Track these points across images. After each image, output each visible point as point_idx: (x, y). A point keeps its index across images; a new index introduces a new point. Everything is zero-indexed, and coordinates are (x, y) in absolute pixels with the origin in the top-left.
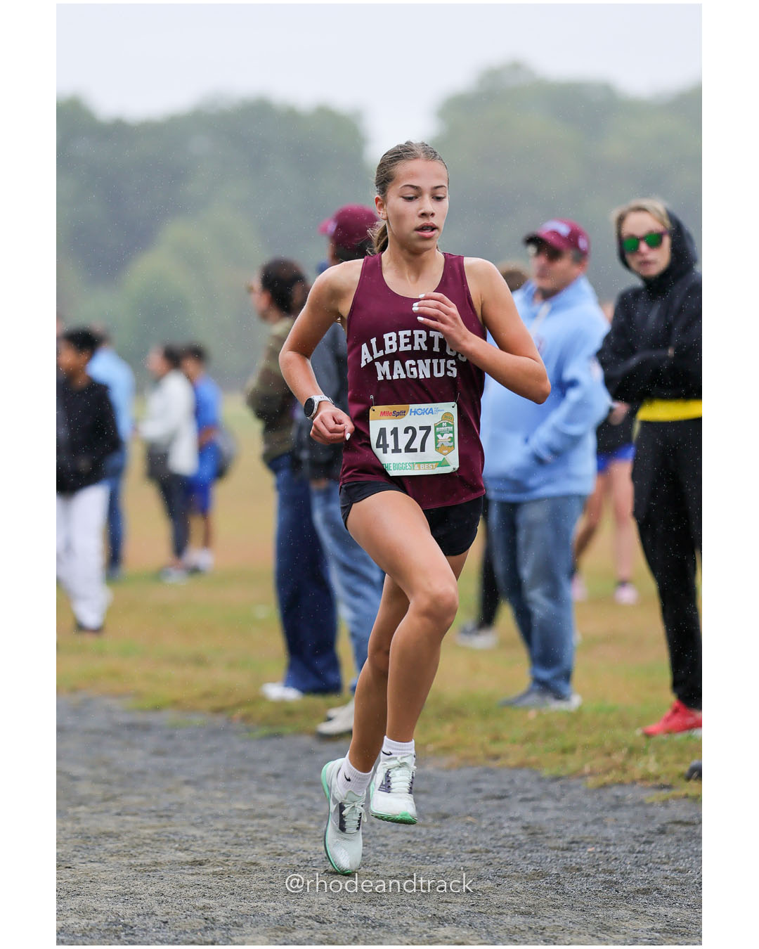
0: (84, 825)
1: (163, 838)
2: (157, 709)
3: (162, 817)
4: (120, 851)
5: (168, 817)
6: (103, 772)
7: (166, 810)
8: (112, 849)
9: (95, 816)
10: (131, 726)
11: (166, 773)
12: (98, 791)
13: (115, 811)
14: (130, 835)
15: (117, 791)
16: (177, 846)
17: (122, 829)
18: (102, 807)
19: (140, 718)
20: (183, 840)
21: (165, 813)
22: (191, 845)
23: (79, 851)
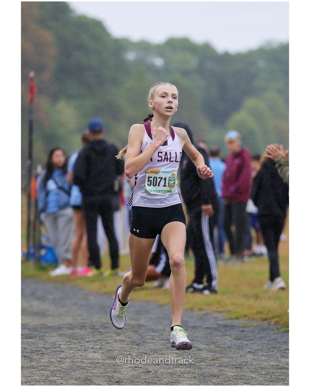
1: (238, 378)
2: (237, 318)
3: (238, 368)
4: (219, 383)
5: (240, 368)
6: (212, 346)
7: (240, 365)
8: (215, 382)
9: (208, 367)
10: (225, 326)
11: (240, 348)
12: (210, 356)
13: (217, 365)
14: (224, 376)
15: (219, 356)
16: (244, 381)
17: (220, 373)
19: (229, 322)
20: (247, 379)
21: (239, 366)
22: (250, 381)
23: (201, 383)
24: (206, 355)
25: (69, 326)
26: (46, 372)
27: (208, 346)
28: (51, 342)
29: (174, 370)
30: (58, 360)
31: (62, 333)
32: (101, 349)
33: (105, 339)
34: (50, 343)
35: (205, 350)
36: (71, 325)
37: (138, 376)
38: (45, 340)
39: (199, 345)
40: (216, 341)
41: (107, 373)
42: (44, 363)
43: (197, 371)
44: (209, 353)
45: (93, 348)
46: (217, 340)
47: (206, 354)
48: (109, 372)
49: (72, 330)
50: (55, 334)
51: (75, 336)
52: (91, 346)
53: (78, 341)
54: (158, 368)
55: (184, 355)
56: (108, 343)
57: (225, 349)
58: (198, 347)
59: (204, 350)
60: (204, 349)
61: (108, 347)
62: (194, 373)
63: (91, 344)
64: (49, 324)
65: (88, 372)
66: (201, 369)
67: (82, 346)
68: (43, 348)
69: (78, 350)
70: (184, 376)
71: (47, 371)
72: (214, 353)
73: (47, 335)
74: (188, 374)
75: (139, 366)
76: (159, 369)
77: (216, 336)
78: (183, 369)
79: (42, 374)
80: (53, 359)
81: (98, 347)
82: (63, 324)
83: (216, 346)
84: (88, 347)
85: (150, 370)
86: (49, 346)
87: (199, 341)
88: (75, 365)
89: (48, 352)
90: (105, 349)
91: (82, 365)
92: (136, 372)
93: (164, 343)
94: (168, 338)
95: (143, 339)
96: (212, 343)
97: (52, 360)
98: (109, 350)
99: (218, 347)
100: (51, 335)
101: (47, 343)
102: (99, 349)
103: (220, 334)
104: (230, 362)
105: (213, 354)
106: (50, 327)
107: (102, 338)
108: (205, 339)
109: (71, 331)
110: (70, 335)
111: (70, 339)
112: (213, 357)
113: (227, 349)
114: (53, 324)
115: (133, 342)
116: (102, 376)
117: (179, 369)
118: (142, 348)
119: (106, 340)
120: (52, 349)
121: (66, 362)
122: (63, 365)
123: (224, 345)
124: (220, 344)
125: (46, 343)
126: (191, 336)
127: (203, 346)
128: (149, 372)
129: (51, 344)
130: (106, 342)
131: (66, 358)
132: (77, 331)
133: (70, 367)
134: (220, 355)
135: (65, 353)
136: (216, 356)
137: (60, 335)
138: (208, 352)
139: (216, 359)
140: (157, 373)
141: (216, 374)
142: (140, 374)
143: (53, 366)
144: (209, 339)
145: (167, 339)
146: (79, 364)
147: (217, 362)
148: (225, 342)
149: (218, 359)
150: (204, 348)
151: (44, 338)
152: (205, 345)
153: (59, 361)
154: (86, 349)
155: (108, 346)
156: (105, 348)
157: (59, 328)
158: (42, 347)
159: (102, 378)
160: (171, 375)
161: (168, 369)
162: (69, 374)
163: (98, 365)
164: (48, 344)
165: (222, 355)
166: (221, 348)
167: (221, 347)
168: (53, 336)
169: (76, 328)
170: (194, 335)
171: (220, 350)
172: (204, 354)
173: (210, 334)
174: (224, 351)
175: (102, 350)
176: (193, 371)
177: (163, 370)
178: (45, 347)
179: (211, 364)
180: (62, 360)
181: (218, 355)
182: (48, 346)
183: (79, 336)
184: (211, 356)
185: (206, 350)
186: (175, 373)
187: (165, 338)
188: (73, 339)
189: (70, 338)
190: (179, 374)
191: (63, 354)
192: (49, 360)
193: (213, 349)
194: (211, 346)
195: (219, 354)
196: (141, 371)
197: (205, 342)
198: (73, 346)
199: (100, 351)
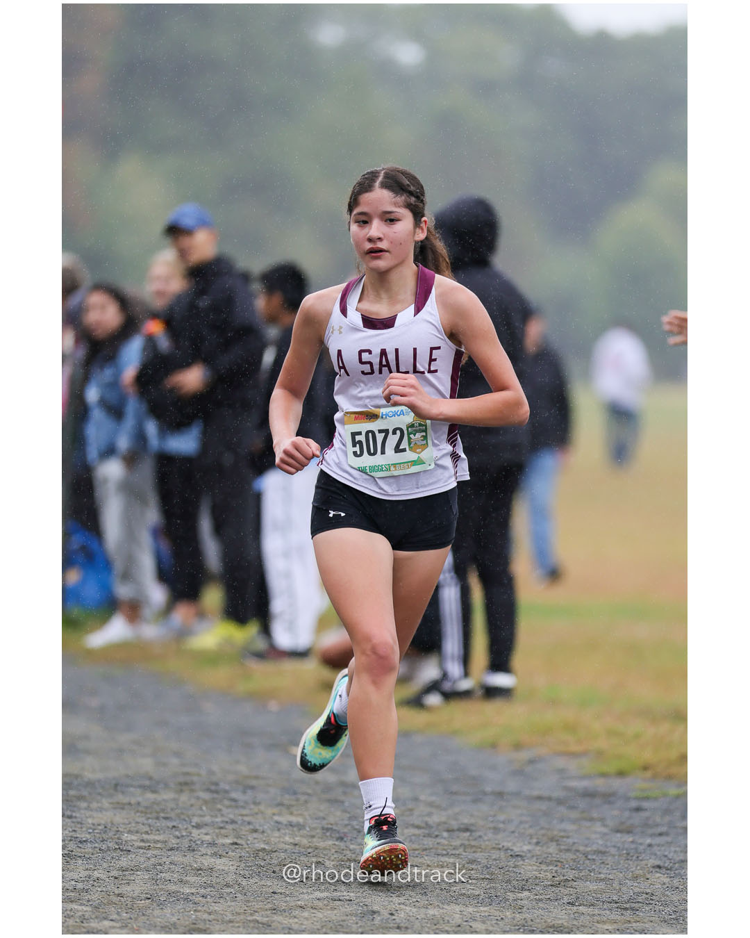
0: (528, 916)
2: (622, 774)
3: (626, 909)
5: (632, 909)
6: (552, 848)
7: (630, 900)
9: (541, 905)
10: (589, 794)
11: (632, 855)
12: (546, 873)
13: (566, 900)
15: (571, 874)
17: (575, 923)
18: (550, 893)
19: (599, 784)
21: (628, 906)
24: (536, 871)
25: (147, 783)
26: (80, 908)
27: (538, 848)
28: (94, 825)
29: (445, 911)
30: (115, 873)
31: (126, 800)
32: (237, 846)
33: (247, 819)
34: (90, 828)
35: (533, 856)
36: (150, 778)
37: (341, 923)
38: (76, 817)
39: (514, 844)
40: (562, 834)
41: (251, 915)
42: (73, 883)
43: (508, 914)
44: (544, 867)
45: (212, 844)
46: (565, 831)
47: (535, 868)
48: (259, 910)
49: (154, 792)
50: (105, 803)
51: (163, 810)
52: (208, 838)
53: (170, 824)
54: (399, 904)
55: (472, 869)
56: (255, 831)
57: (590, 857)
58: (512, 850)
59: (528, 859)
60: (529, 855)
61: (256, 841)
62: (502, 919)
63: (206, 834)
64: (89, 775)
65: (199, 908)
66: (520, 911)
67: (183, 836)
68: (71, 840)
69: (172, 849)
70: (471, 927)
71: (81, 904)
72: (556, 866)
73: (84, 805)
74: (484, 922)
75: (343, 896)
76: (402, 906)
77: (562, 821)
78: (471, 909)
79: (68, 912)
80: (100, 871)
81: (228, 841)
82: (127, 776)
83: (563, 847)
84: (199, 839)
85: (375, 908)
86: (88, 836)
87: (513, 832)
88: (162, 889)
89: (86, 853)
90: (247, 846)
91: (182, 890)
92: (335, 912)
93: (414, 835)
94: (427, 823)
95: (355, 823)
96: (552, 840)
97: (99, 875)
98: (258, 850)
99: (568, 850)
100: (94, 805)
101: (82, 828)
102: (231, 846)
103: (574, 815)
104: (602, 892)
105: (555, 868)
106: (90, 784)
107: (240, 817)
108: (531, 827)
109: (151, 796)
110: (147, 808)
111: (149, 818)
112: (553, 877)
113: (594, 857)
114: (100, 776)
115: (328, 829)
116: (237, 922)
117: (457, 908)
118: (352, 847)
119: (249, 823)
120: (96, 845)
121: (137, 881)
122: (129, 888)
123: (586, 846)
124: (574, 843)
125: (79, 826)
126: (491, 819)
127: (526, 848)
128: (374, 912)
129: (94, 830)
130: (251, 827)
131: (137, 870)
132: (167, 795)
133: (146, 893)
134: (574, 872)
135: (133, 856)
136: (564, 876)
137: (121, 806)
138: (540, 863)
139: (562, 883)
140: (394, 917)
141: (565, 924)
142: (348, 918)
143: (99, 890)
144: (542, 828)
145: (423, 825)
146: (173, 888)
147: (566, 892)
148: (588, 839)
149: (571, 883)
150: (530, 851)
151: (74, 814)
152: (530, 843)
153: (116, 878)
154: (193, 845)
155: (255, 838)
156: (248, 844)
157: (117, 786)
158: (69, 838)
159: (239, 927)
160: (435, 925)
161: (427, 908)
162: (143, 915)
163: (229, 890)
164: (84, 829)
165: (581, 874)
166: (578, 854)
167: (578, 851)
168: (101, 810)
169: (166, 786)
170: (502, 817)
171: (574, 860)
172: (529, 869)
173: (546, 814)
174: (587, 862)
175: (237, 851)
176: (497, 913)
177: (414, 910)
178: (77, 838)
179: (548, 897)
180: (125, 875)
181: (567, 872)
182: (85, 836)
183: (172, 809)
184: (550, 876)
185: (535, 859)
186: (446, 918)
187: (417, 822)
188: (157, 818)
189: (149, 816)
190: (459, 921)
191: (129, 857)
192: (87, 873)
193: (554, 855)
194: (548, 847)
195: (572, 869)
196: (349, 909)
197: (531, 836)
198: (157, 838)
199: (233, 854)
